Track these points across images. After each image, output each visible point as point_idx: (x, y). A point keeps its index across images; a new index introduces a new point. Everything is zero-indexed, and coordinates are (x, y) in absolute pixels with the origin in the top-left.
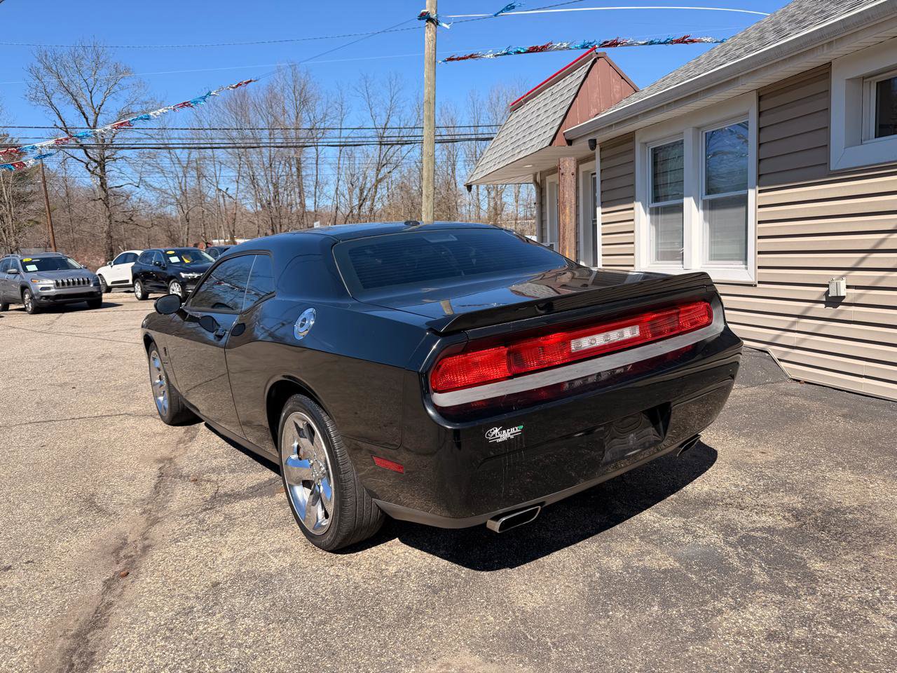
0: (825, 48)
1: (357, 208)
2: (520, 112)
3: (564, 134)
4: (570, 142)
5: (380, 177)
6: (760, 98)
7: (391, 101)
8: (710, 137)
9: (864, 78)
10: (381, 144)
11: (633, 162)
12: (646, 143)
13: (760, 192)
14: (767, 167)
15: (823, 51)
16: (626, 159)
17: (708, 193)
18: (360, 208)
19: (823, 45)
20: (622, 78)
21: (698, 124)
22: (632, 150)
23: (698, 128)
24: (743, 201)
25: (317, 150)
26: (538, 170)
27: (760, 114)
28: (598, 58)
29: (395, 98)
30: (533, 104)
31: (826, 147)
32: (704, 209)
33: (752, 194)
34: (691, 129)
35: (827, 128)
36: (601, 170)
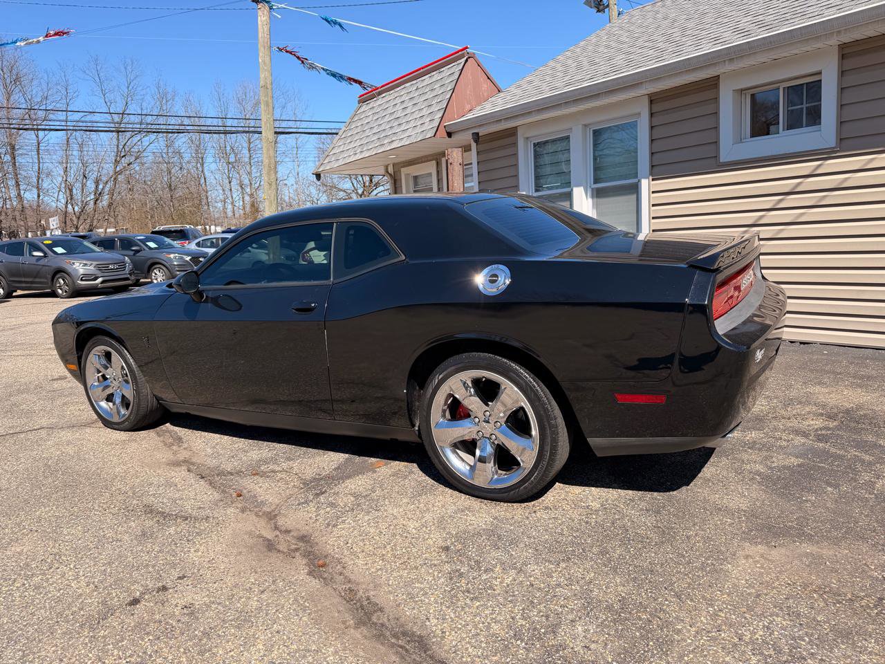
0: (727, 62)
1: (92, 202)
2: (373, 103)
3: (445, 127)
4: (449, 135)
5: (118, 169)
6: (651, 102)
7: (128, 87)
8: (597, 133)
9: (742, 91)
10: (118, 132)
11: (515, 155)
12: (527, 138)
13: (653, 180)
14: (658, 159)
15: (725, 65)
16: (509, 151)
17: (596, 181)
18: (95, 203)
19: (725, 61)
20: (488, 78)
21: (587, 122)
22: (515, 144)
23: (585, 126)
24: (635, 189)
25: (37, 137)
26: (391, 162)
27: (652, 115)
28: (469, 57)
29: (132, 84)
30: (392, 97)
31: (716, 143)
32: (592, 197)
33: (645, 183)
34: (581, 126)
35: (716, 128)
36: (478, 163)
